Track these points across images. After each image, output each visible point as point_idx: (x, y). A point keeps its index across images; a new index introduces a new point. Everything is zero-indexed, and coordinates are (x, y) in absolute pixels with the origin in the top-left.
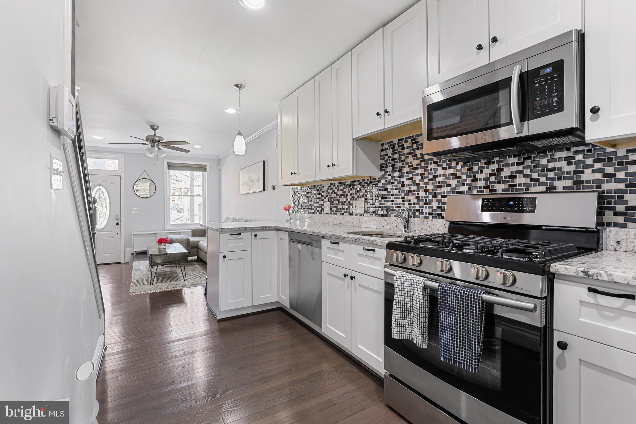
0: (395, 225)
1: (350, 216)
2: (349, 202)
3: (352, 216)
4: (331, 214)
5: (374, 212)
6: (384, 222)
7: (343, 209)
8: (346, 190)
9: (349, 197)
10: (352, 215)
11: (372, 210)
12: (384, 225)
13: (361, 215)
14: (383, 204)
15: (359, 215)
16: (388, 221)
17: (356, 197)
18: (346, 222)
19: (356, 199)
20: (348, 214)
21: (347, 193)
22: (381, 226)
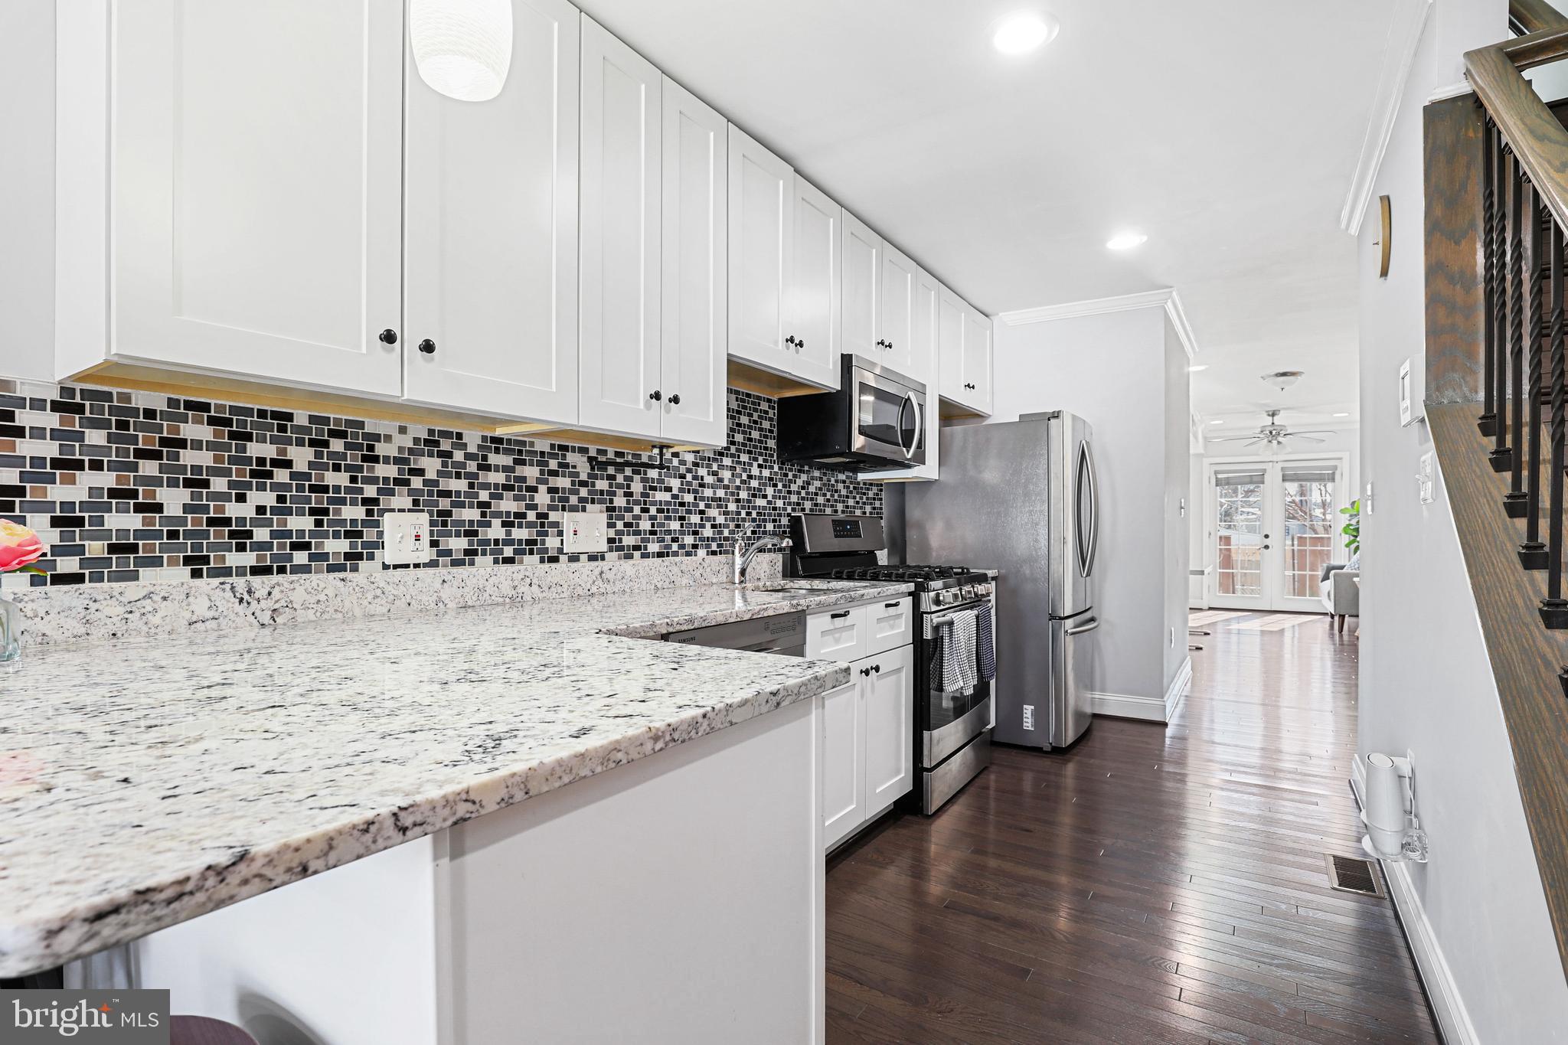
0: (698, 574)
1: (546, 566)
2: (542, 516)
3: (553, 565)
4: (433, 564)
5: (636, 548)
6: (675, 569)
7: (509, 542)
8: (531, 472)
9: (542, 498)
10: (554, 560)
11: (629, 540)
12: (675, 577)
13: (593, 558)
14: (662, 525)
15: (583, 557)
16: (683, 567)
17: (574, 500)
18: (545, 588)
19: (574, 509)
20: (536, 558)
21: (531, 482)
22: (668, 581)
